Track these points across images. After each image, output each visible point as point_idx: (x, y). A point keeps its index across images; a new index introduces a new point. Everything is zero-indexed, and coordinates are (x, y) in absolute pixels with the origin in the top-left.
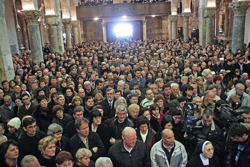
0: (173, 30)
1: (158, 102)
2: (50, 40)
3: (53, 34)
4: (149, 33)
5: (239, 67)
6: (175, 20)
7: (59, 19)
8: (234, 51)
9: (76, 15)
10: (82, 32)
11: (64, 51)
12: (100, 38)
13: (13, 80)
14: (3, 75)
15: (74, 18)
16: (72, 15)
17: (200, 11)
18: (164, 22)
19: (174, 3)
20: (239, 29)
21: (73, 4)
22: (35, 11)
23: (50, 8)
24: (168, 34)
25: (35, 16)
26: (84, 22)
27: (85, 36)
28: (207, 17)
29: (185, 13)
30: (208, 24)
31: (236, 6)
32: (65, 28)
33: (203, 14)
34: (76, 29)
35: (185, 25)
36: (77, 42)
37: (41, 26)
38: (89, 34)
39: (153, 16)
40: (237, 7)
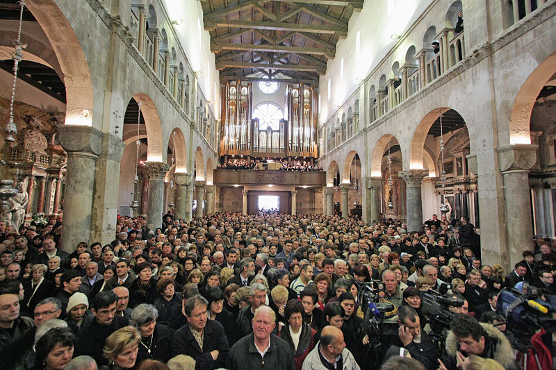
0: (329, 204)
1: (321, 283)
2: (175, 203)
3: (180, 196)
4: (299, 208)
5: (423, 249)
6: (331, 194)
7: (191, 179)
8: (410, 230)
9: (212, 179)
10: (217, 201)
11: (191, 219)
12: (239, 209)
13: (108, 245)
14: (98, 235)
15: (210, 183)
16: (207, 179)
17: (363, 181)
18: (318, 196)
19: (330, 173)
20: (415, 202)
21: (211, 166)
22: (163, 163)
23: (182, 164)
24: (322, 209)
25: (162, 169)
26: (221, 188)
27: (221, 205)
28: (372, 188)
29: (344, 184)
30: (373, 196)
31: (408, 175)
32: (198, 192)
33: (367, 184)
34: (211, 195)
35: (342, 199)
36: (210, 211)
37: (167, 189)
38: (226, 203)
39: (305, 187)
40: (410, 176)
